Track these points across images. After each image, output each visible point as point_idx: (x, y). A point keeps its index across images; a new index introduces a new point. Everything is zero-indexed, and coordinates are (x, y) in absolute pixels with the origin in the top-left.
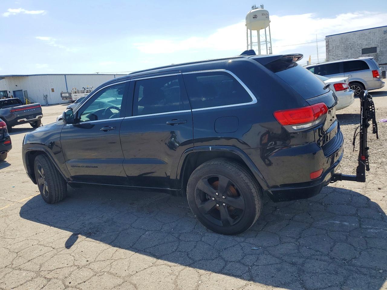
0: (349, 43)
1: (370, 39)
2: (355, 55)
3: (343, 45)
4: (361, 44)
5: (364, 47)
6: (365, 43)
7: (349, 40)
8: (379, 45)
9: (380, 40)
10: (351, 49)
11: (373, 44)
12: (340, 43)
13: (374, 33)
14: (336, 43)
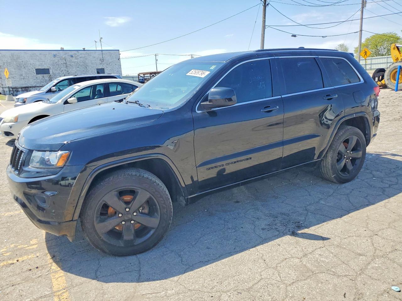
0: (21, 61)
1: (41, 61)
2: (29, 74)
3: (14, 63)
4: (34, 63)
5: (37, 68)
6: (38, 63)
7: (21, 58)
8: (51, 67)
9: (52, 62)
10: (24, 68)
11: (46, 65)
12: (11, 59)
13: (45, 55)
14: (7, 59)
